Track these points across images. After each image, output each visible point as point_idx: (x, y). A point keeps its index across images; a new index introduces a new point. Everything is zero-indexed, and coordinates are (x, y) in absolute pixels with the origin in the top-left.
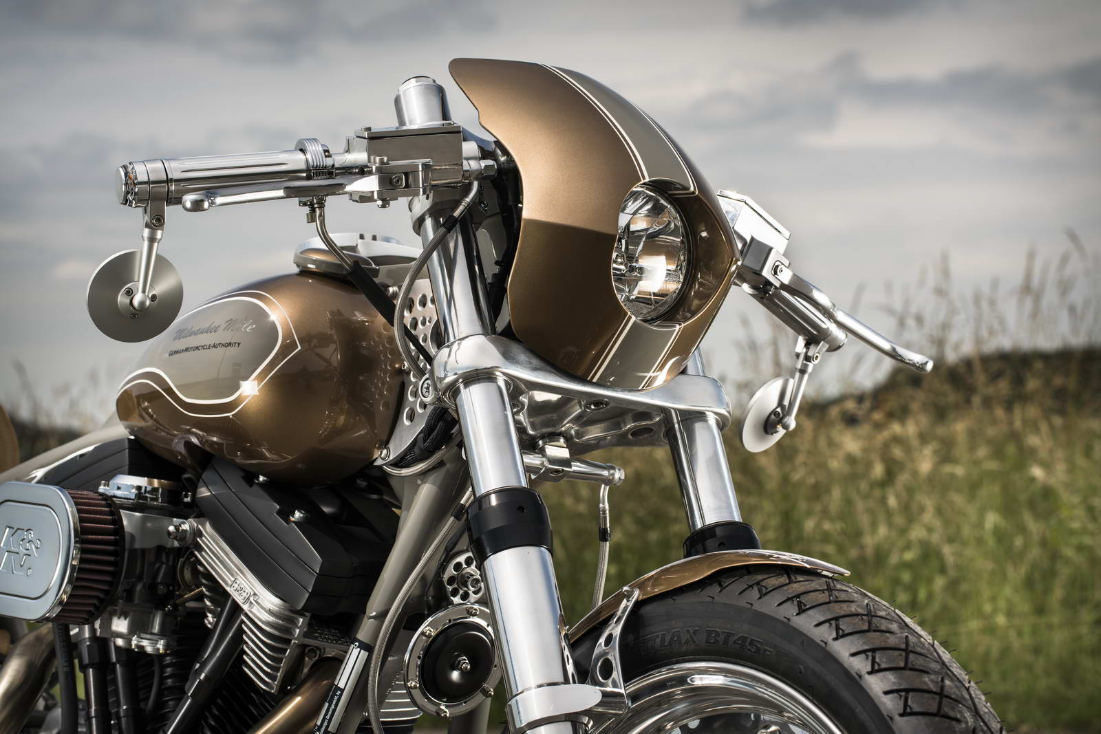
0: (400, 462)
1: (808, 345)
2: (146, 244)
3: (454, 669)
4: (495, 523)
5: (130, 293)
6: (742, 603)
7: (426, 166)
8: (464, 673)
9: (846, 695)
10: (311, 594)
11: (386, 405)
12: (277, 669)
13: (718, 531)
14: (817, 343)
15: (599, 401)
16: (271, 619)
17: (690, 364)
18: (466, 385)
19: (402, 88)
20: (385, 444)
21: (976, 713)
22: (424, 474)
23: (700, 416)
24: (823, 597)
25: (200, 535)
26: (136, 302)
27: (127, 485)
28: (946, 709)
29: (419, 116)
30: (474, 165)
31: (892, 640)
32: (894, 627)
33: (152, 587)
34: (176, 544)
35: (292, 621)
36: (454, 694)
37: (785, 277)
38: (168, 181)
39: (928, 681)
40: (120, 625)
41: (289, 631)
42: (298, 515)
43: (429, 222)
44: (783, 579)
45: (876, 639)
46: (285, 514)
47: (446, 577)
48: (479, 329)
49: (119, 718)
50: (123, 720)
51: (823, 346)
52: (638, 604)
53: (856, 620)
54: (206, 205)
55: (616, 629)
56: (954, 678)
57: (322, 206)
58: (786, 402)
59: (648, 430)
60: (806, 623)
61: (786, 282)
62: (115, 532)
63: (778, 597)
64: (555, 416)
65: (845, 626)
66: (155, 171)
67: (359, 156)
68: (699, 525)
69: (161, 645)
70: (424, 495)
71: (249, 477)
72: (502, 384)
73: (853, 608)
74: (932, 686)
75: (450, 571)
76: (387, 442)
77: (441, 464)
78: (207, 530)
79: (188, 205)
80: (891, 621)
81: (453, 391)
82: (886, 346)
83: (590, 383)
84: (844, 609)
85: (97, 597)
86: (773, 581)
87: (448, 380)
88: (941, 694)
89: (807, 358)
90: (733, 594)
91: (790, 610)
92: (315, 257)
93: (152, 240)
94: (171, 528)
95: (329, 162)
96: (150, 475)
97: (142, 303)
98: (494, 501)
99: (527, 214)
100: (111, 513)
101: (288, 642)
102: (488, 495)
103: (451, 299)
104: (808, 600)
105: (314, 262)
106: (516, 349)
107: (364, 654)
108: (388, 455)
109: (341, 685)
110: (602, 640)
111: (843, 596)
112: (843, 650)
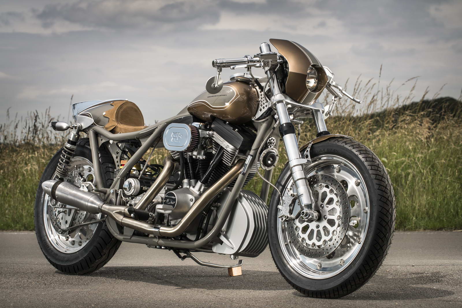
0: (258, 119)
1: (335, 98)
2: (218, 75)
3: (269, 160)
4: (285, 129)
5: (214, 84)
6: (334, 143)
7: (271, 61)
8: (271, 161)
9: (355, 159)
10: (241, 145)
11: (255, 108)
12: (231, 161)
13: (323, 133)
14: (337, 97)
15: (301, 107)
16: (232, 150)
17: (317, 101)
18: (278, 103)
19: (261, 45)
20: (255, 116)
21: (379, 161)
22: (263, 122)
23: (319, 111)
24: (350, 142)
25: (213, 134)
26: (216, 86)
27: (196, 124)
28: (373, 160)
29: (265, 51)
30: (278, 61)
31: (363, 149)
32: (363, 147)
33: (202, 145)
34: (208, 136)
35: (236, 151)
36: (269, 166)
37: (334, 84)
38: (223, 63)
39: (370, 156)
40: (195, 153)
41: (235, 153)
42: (236, 130)
43: (268, 72)
44: (342, 139)
45: (360, 149)
46: (234, 129)
47: (268, 142)
48: (280, 92)
49: (190, 174)
50: (191, 174)
51: (338, 98)
52: (313, 145)
53: (356, 146)
54: (235, 68)
55: (309, 149)
56: (374, 155)
57: (251, 68)
58: (330, 110)
59: (309, 113)
60: (347, 146)
61: (334, 85)
62: (198, 133)
63: (341, 142)
64: (291, 110)
65: (354, 146)
66: (221, 61)
67: (258, 59)
68: (319, 132)
69: (204, 157)
70: (264, 126)
71: (225, 122)
72: (285, 103)
73: (356, 144)
74: (371, 157)
75: (268, 141)
76: (255, 115)
77: (267, 120)
78: (215, 133)
79: (232, 68)
80: (363, 146)
81: (275, 105)
82: (352, 98)
83: (300, 103)
84: (354, 144)
85: (194, 146)
86: (340, 139)
87: (275, 102)
88: (372, 158)
89: (335, 101)
90: (332, 142)
91: (344, 144)
92: (240, 78)
93: (219, 74)
94: (208, 133)
95: (252, 60)
96: (200, 122)
97: (217, 87)
98: (284, 125)
99: (290, 71)
100: (197, 129)
101: (234, 155)
102: (283, 124)
103: (274, 87)
104: (347, 142)
105: (239, 79)
106: (287, 96)
107: (251, 157)
108: (255, 118)
109: (247, 163)
110: (306, 152)
111: (353, 142)
112: (354, 151)
